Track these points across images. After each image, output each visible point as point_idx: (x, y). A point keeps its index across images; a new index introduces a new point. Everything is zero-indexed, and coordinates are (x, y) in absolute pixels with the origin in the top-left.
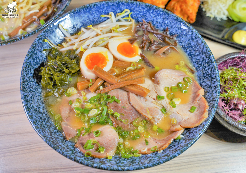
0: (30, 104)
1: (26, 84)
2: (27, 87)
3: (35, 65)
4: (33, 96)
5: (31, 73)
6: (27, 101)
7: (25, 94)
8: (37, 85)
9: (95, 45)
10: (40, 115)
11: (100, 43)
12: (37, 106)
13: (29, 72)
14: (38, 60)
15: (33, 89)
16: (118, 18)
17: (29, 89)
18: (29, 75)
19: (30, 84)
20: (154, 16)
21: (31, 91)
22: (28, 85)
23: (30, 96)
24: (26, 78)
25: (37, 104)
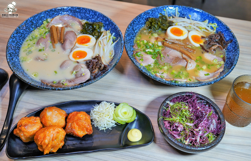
0: (133, 25)
1: (140, 18)
2: (139, 19)
3: (151, 16)
4: (138, 24)
5: (146, 17)
6: (133, 23)
7: (135, 20)
8: (144, 23)
9: (185, 27)
10: (133, 32)
11: (188, 28)
12: (135, 29)
13: (146, 16)
14: (154, 15)
15: (141, 23)
16: (208, 25)
17: (139, 21)
18: (144, 17)
19: (141, 20)
20: (226, 35)
21: (139, 22)
22: (140, 19)
23: (137, 23)
24: (142, 16)
25: (136, 28)
